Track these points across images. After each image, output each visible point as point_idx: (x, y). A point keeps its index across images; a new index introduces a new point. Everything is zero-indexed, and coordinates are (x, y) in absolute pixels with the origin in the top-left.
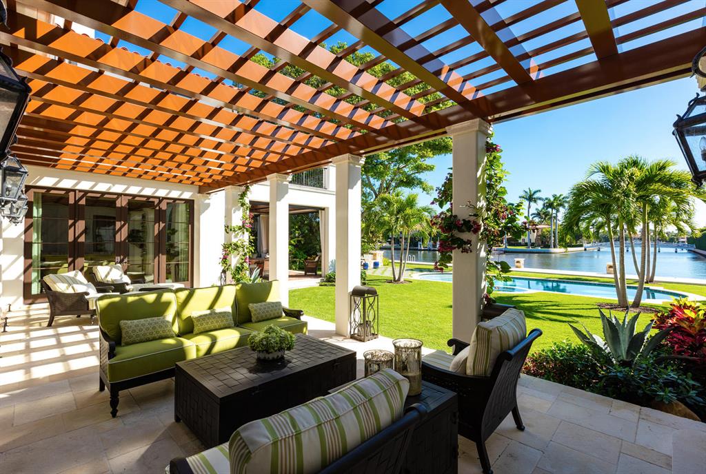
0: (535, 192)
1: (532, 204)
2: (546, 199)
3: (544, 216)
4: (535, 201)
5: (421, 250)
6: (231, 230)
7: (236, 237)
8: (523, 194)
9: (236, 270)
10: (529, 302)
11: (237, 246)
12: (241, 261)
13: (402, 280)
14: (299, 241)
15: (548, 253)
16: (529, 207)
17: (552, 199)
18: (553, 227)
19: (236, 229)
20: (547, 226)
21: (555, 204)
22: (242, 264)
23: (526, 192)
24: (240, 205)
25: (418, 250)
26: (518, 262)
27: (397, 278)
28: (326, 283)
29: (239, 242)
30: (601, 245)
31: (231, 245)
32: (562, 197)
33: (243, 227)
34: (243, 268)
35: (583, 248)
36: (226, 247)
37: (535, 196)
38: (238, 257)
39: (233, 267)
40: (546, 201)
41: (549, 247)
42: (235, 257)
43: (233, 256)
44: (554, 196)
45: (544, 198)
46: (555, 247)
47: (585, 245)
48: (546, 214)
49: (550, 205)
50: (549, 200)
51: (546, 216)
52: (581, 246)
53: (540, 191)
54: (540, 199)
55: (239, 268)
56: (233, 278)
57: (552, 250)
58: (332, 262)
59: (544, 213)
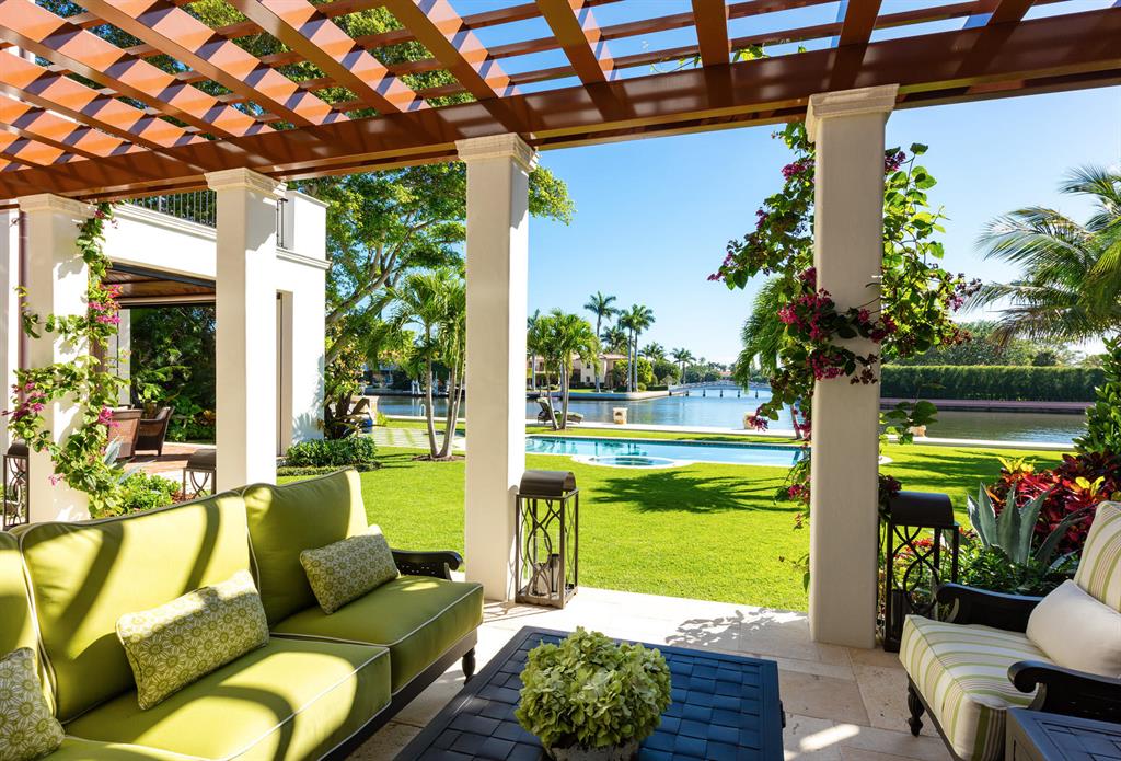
0: (607, 300)
1: (604, 319)
2: (623, 312)
3: (615, 340)
4: (609, 315)
5: (417, 396)
6: (50, 328)
7: (66, 348)
8: (590, 301)
9: (71, 446)
10: (707, 481)
11: (74, 377)
12: (87, 420)
13: (449, 454)
14: (178, 374)
15: (625, 400)
16: (599, 324)
17: (631, 313)
18: (632, 359)
19: (71, 327)
20: (622, 357)
21: (635, 321)
22: (90, 428)
23: (594, 299)
24: (80, 255)
25: (410, 395)
26: (619, 414)
27: (439, 450)
28: (292, 469)
29: (79, 364)
30: (690, 387)
31: (50, 371)
32: (644, 310)
33: (92, 320)
34: (93, 439)
35: (667, 392)
36: (27, 380)
37: (608, 306)
38: (75, 409)
39: (58, 435)
40: (623, 315)
41: (625, 390)
42: (64, 408)
43: (57, 406)
44: (635, 307)
45: (620, 309)
46: (633, 390)
47: (670, 387)
48: (620, 337)
49: (627, 322)
50: (627, 314)
51: (618, 340)
52: (665, 388)
53: (615, 298)
54: (615, 311)
55: (80, 440)
56: (58, 470)
57: (630, 395)
58: (301, 418)
59: (617, 335)
